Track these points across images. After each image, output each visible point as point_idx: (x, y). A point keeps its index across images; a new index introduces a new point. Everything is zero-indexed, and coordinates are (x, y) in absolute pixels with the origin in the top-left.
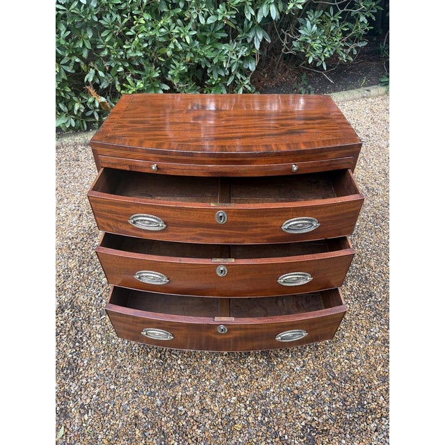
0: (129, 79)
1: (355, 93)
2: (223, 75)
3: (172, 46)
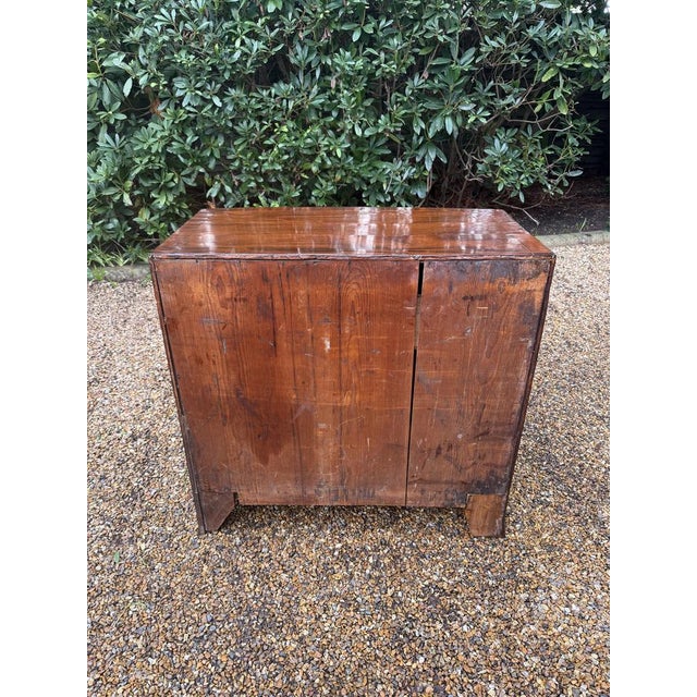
0: (261, 198)
1: (570, 238)
2: (383, 200)
3: (318, 160)
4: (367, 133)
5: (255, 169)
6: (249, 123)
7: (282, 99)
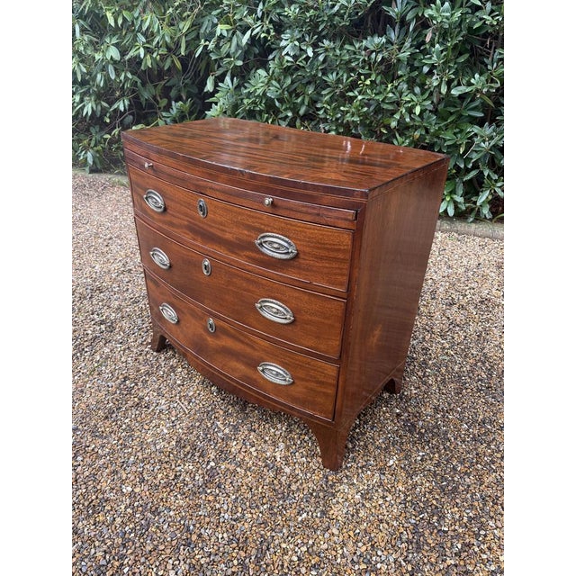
3: (397, 116)
4: (455, 92)
5: (337, 119)
6: (337, 74)
7: (372, 52)
